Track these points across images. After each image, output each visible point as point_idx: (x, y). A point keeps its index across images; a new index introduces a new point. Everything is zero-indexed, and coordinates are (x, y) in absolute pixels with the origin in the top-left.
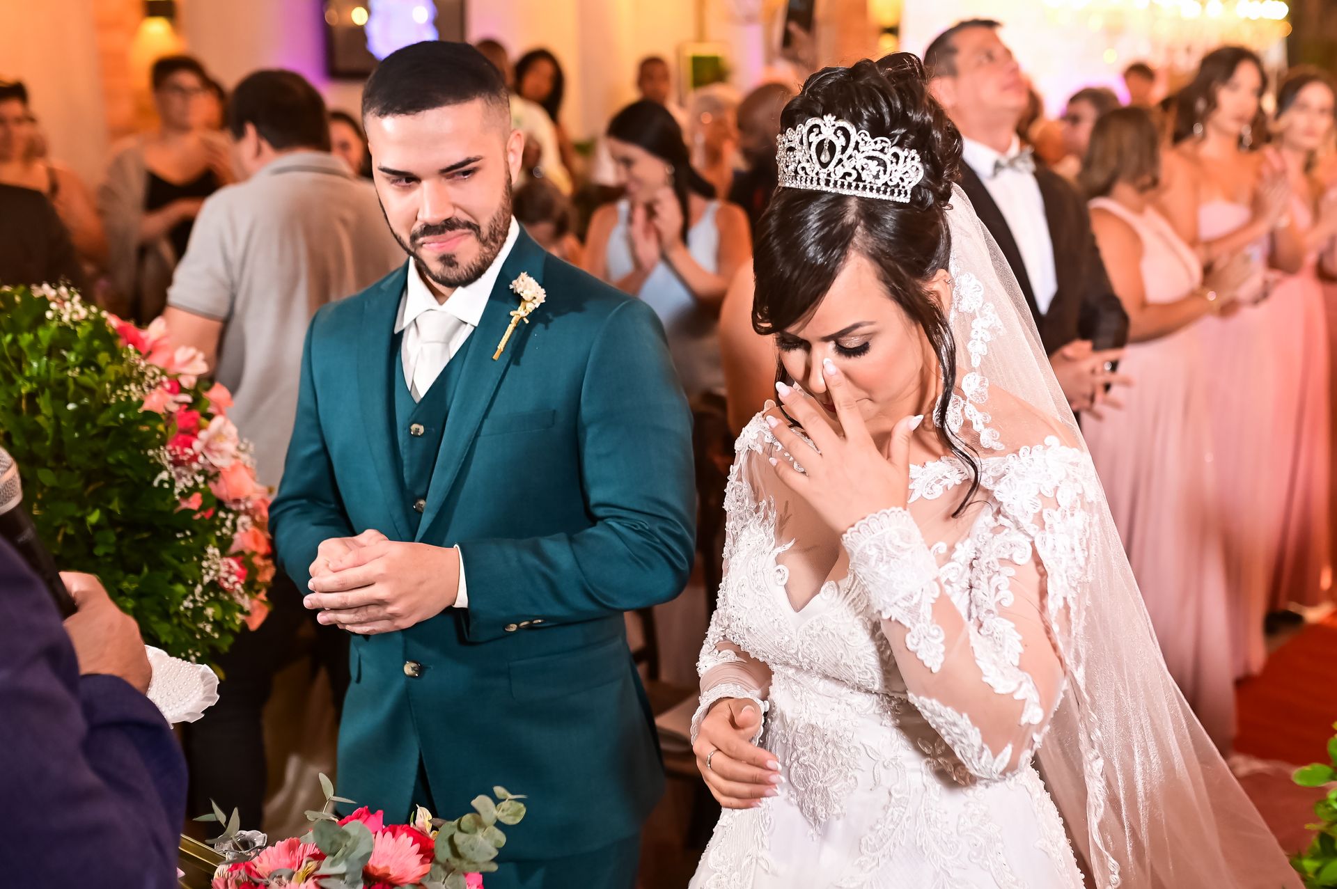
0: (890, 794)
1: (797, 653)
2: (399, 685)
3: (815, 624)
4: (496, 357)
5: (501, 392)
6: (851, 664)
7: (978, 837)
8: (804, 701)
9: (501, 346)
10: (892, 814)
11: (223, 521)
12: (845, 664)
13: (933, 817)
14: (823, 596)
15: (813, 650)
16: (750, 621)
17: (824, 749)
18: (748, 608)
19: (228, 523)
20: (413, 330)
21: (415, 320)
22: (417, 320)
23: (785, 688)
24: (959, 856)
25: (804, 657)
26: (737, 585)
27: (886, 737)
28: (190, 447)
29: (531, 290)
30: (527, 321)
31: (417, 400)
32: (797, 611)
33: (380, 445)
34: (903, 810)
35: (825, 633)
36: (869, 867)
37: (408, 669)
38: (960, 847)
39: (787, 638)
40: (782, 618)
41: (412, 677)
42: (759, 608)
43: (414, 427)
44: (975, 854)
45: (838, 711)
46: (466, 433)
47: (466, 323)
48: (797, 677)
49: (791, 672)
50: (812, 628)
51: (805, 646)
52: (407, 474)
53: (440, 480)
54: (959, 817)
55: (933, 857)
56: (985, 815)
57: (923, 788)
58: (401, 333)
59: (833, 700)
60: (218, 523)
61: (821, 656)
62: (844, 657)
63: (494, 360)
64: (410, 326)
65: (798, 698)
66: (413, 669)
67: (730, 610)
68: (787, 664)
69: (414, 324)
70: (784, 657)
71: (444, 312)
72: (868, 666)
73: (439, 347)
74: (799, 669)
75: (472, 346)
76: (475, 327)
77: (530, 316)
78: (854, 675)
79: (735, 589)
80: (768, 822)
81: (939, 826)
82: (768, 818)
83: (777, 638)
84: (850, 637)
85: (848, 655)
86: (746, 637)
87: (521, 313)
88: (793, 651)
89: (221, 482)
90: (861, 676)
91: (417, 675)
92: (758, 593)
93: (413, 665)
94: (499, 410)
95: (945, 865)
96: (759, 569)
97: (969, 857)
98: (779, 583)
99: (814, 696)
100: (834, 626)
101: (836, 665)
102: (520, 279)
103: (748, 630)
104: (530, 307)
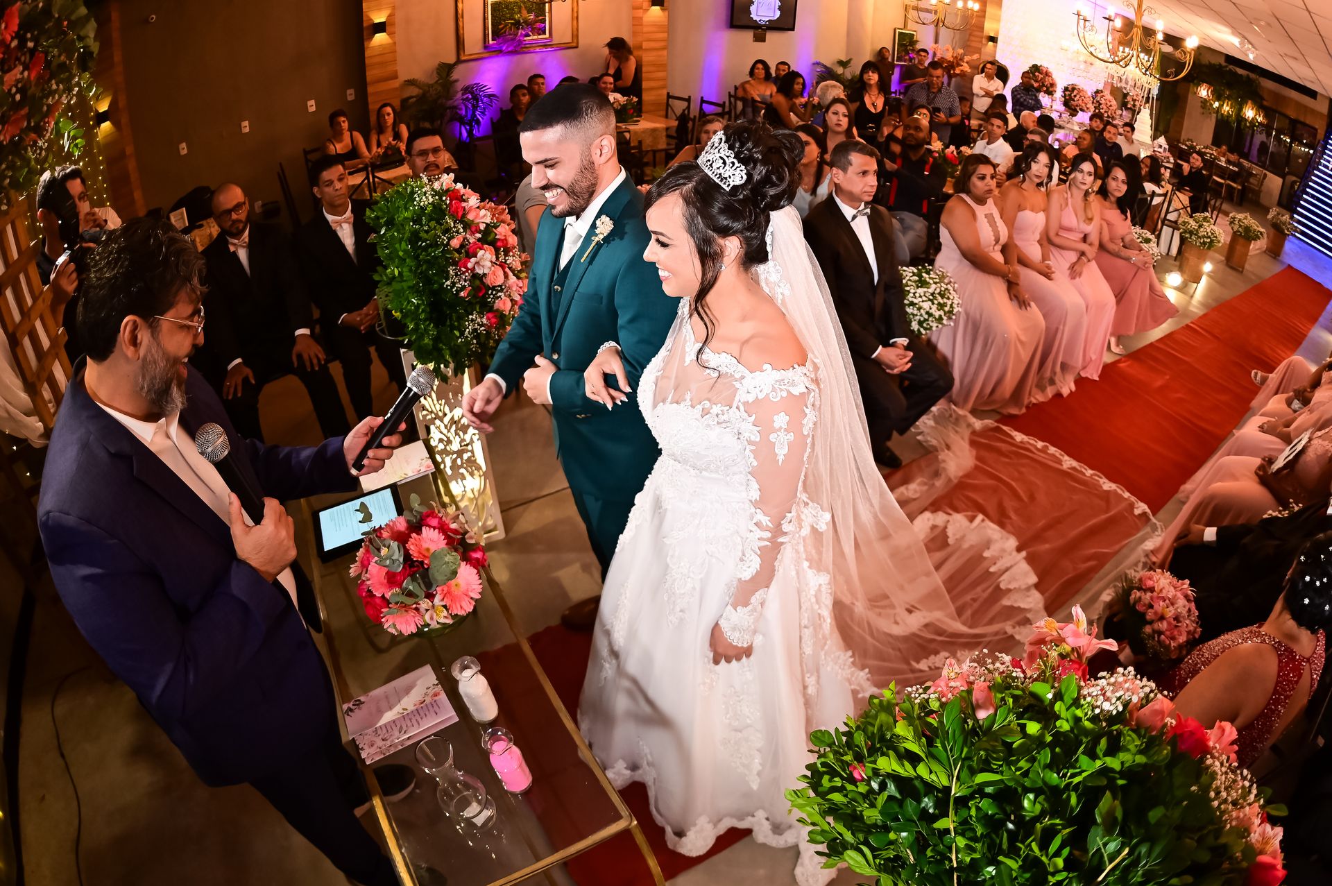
4: (582, 260)
9: (586, 255)
30: (602, 242)
47: (581, 236)
63: (581, 262)
76: (583, 239)
77: (604, 239)
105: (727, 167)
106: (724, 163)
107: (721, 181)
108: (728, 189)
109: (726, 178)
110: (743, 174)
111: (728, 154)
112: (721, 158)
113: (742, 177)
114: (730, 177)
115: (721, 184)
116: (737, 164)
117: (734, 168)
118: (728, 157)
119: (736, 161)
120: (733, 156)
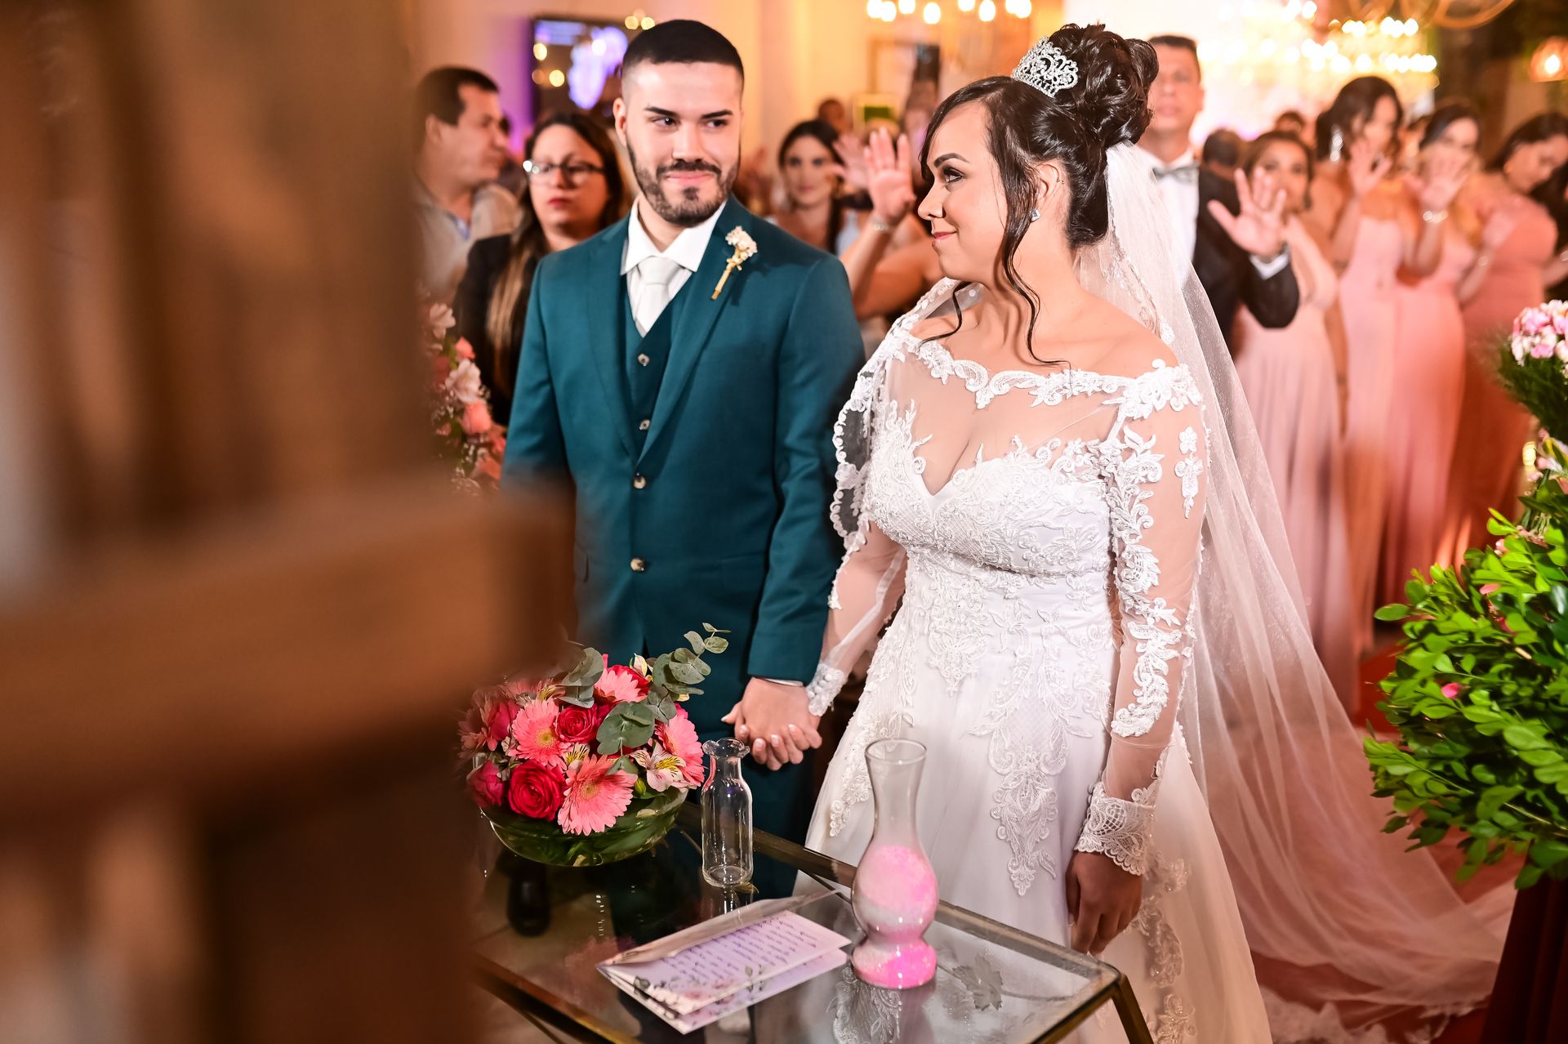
0: (1015, 655)
1: (933, 532)
2: (625, 578)
3: (948, 506)
4: (715, 297)
5: (719, 327)
6: (979, 540)
7: (1091, 691)
8: (939, 579)
9: (719, 288)
10: (1017, 672)
11: (467, 451)
12: (974, 540)
13: (1052, 674)
14: (955, 481)
15: (947, 528)
16: (892, 506)
17: (958, 619)
18: (891, 495)
19: (471, 453)
20: (635, 274)
21: (637, 265)
22: (640, 266)
23: (920, 570)
24: (1074, 708)
25: (939, 535)
26: (880, 476)
27: (1010, 608)
28: (444, 383)
29: (743, 243)
30: (740, 268)
31: (643, 335)
32: (933, 494)
33: (609, 373)
34: (1027, 668)
35: (957, 514)
36: (997, 717)
37: (635, 565)
38: (1076, 699)
39: (925, 520)
40: (920, 502)
41: (636, 571)
42: (900, 494)
43: (642, 357)
44: (1088, 705)
45: (969, 586)
46: (687, 361)
47: (684, 268)
48: (932, 557)
49: (926, 551)
50: (945, 510)
51: (939, 526)
52: (634, 396)
53: (664, 403)
54: (1075, 675)
55: (1052, 708)
56: (1096, 673)
57: (1043, 650)
58: (625, 276)
59: (964, 577)
60: (462, 452)
61: (953, 534)
62: (973, 534)
63: (712, 300)
64: (632, 269)
65: (933, 576)
66: (639, 564)
67: (874, 498)
68: (923, 546)
69: (636, 270)
70: (922, 537)
71: (665, 259)
72: (993, 542)
73: (660, 288)
74: (934, 548)
75: (692, 289)
76: (693, 272)
77: (744, 264)
78: (981, 550)
79: (878, 480)
80: (911, 683)
81: (1058, 681)
82: (910, 680)
83: (917, 520)
84: (978, 518)
85: (976, 532)
86: (889, 521)
87: (735, 261)
88: (930, 531)
89: (466, 418)
90: (988, 551)
91: (643, 569)
92: (899, 481)
93: (639, 561)
94: (717, 342)
95: (1062, 714)
96: (900, 461)
97: (1083, 710)
98: (918, 472)
99: (947, 574)
100: (964, 507)
101: (966, 542)
102: (735, 231)
103: (890, 514)
104: (744, 256)
105: (1052, 67)
106: (1048, 63)
107: (1043, 86)
108: (1051, 96)
109: (1050, 82)
110: (1074, 73)
111: (1051, 52)
112: (1042, 59)
113: (1072, 77)
114: (1055, 79)
115: (1043, 90)
116: (1065, 61)
117: (1061, 67)
118: (1052, 55)
119: (1064, 58)
120: (1059, 53)
